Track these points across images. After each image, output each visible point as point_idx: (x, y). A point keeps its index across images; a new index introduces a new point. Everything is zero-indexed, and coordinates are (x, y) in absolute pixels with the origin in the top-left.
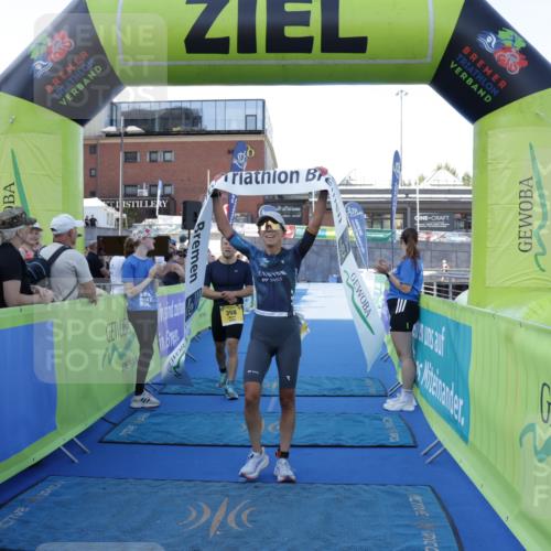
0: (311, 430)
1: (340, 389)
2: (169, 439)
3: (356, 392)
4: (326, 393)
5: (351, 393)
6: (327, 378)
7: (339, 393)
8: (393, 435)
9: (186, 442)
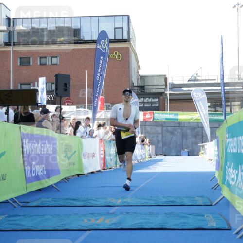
0: (141, 221)
1: (172, 202)
2: (19, 227)
3: (186, 203)
4: (161, 204)
5: (183, 204)
6: (164, 197)
7: (172, 204)
8: (212, 223)
9: (33, 229)
